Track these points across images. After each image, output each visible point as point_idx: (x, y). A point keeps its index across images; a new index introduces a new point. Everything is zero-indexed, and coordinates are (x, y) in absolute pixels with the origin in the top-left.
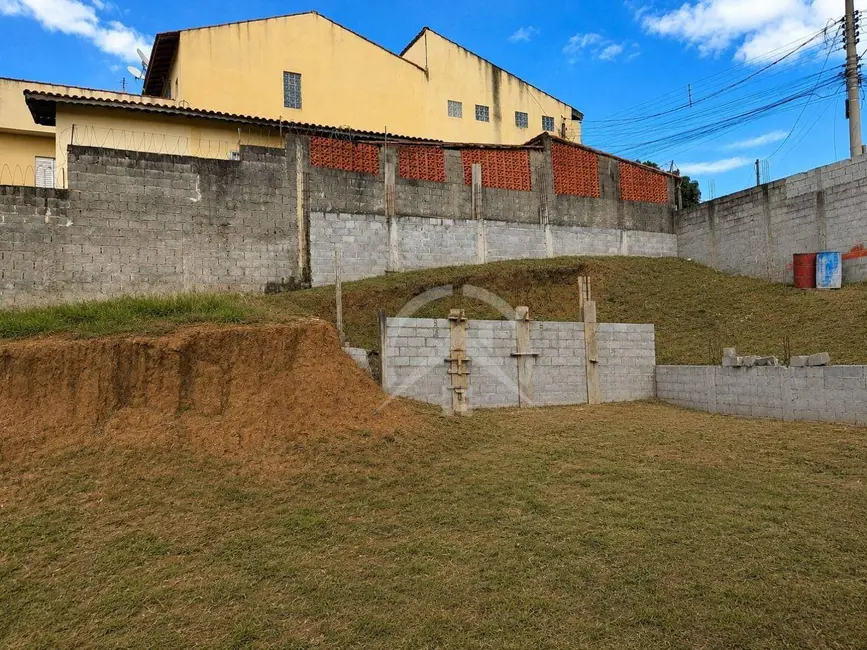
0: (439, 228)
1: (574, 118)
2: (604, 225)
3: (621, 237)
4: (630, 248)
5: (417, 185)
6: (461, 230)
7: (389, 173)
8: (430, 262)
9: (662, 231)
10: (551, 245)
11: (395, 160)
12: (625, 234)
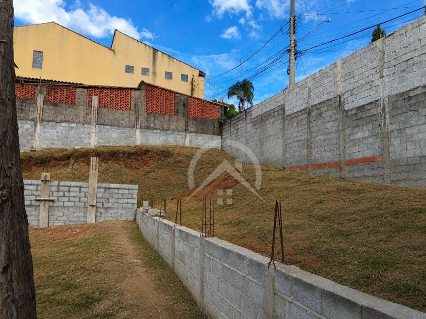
0: (67, 128)
1: (200, 75)
2: (177, 130)
3: (186, 136)
4: (191, 142)
5: (58, 106)
6: (81, 129)
7: (40, 99)
8: (59, 145)
9: (214, 134)
10: (139, 139)
11: (45, 93)
12: (188, 135)
